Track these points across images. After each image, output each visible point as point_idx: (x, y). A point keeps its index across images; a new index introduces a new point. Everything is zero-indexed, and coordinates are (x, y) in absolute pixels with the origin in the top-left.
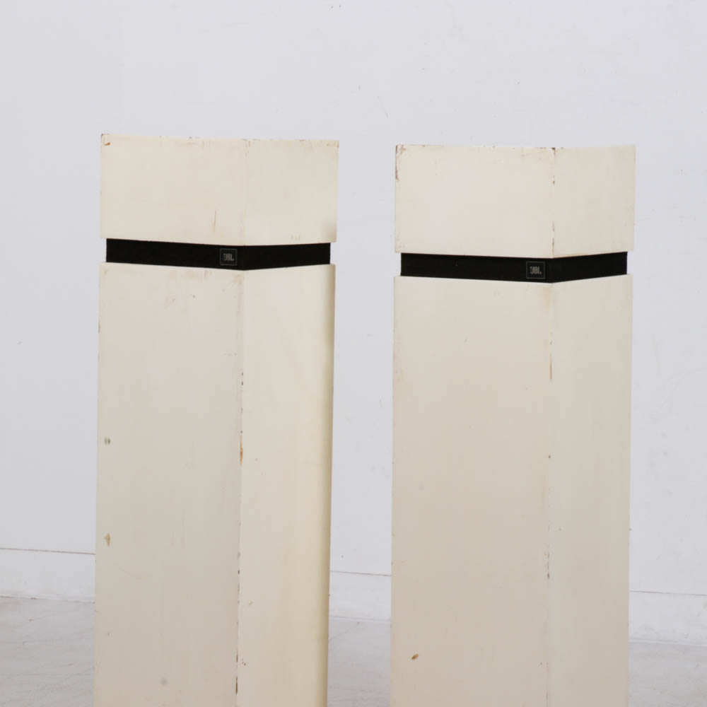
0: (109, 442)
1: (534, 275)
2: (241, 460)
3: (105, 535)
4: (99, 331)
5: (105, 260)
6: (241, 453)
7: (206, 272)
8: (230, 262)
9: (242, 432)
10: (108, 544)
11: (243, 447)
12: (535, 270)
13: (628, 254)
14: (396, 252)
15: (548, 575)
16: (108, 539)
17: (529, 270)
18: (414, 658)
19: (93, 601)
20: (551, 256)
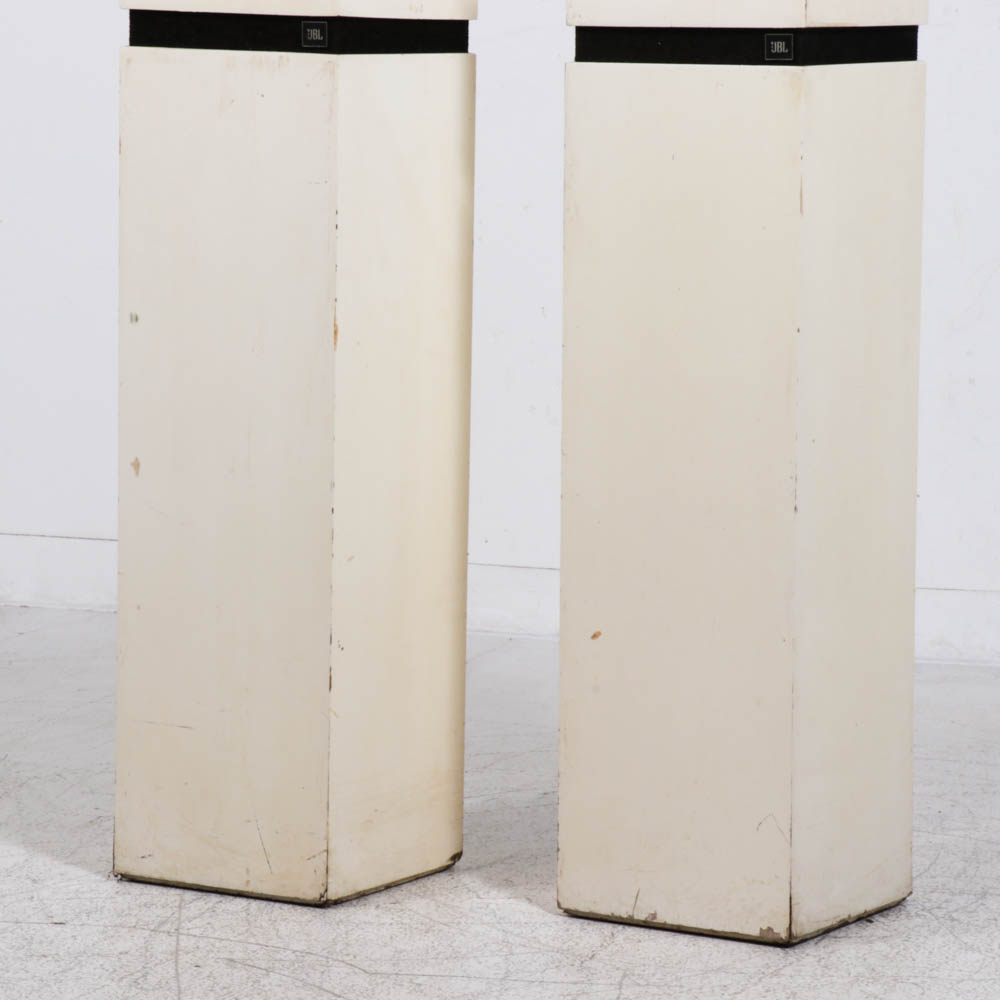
0: (137, 319)
1: (778, 55)
2: (335, 344)
3: (133, 460)
4: (120, 152)
5: (128, 42)
6: (336, 332)
7: (281, 57)
8: (317, 42)
9: (336, 300)
10: (137, 473)
11: (337, 323)
12: (779, 47)
13: (920, 30)
14: (568, 24)
15: (796, 509)
16: (136, 465)
17: (770, 47)
18: (595, 636)
19: (113, 610)
20: (803, 25)
